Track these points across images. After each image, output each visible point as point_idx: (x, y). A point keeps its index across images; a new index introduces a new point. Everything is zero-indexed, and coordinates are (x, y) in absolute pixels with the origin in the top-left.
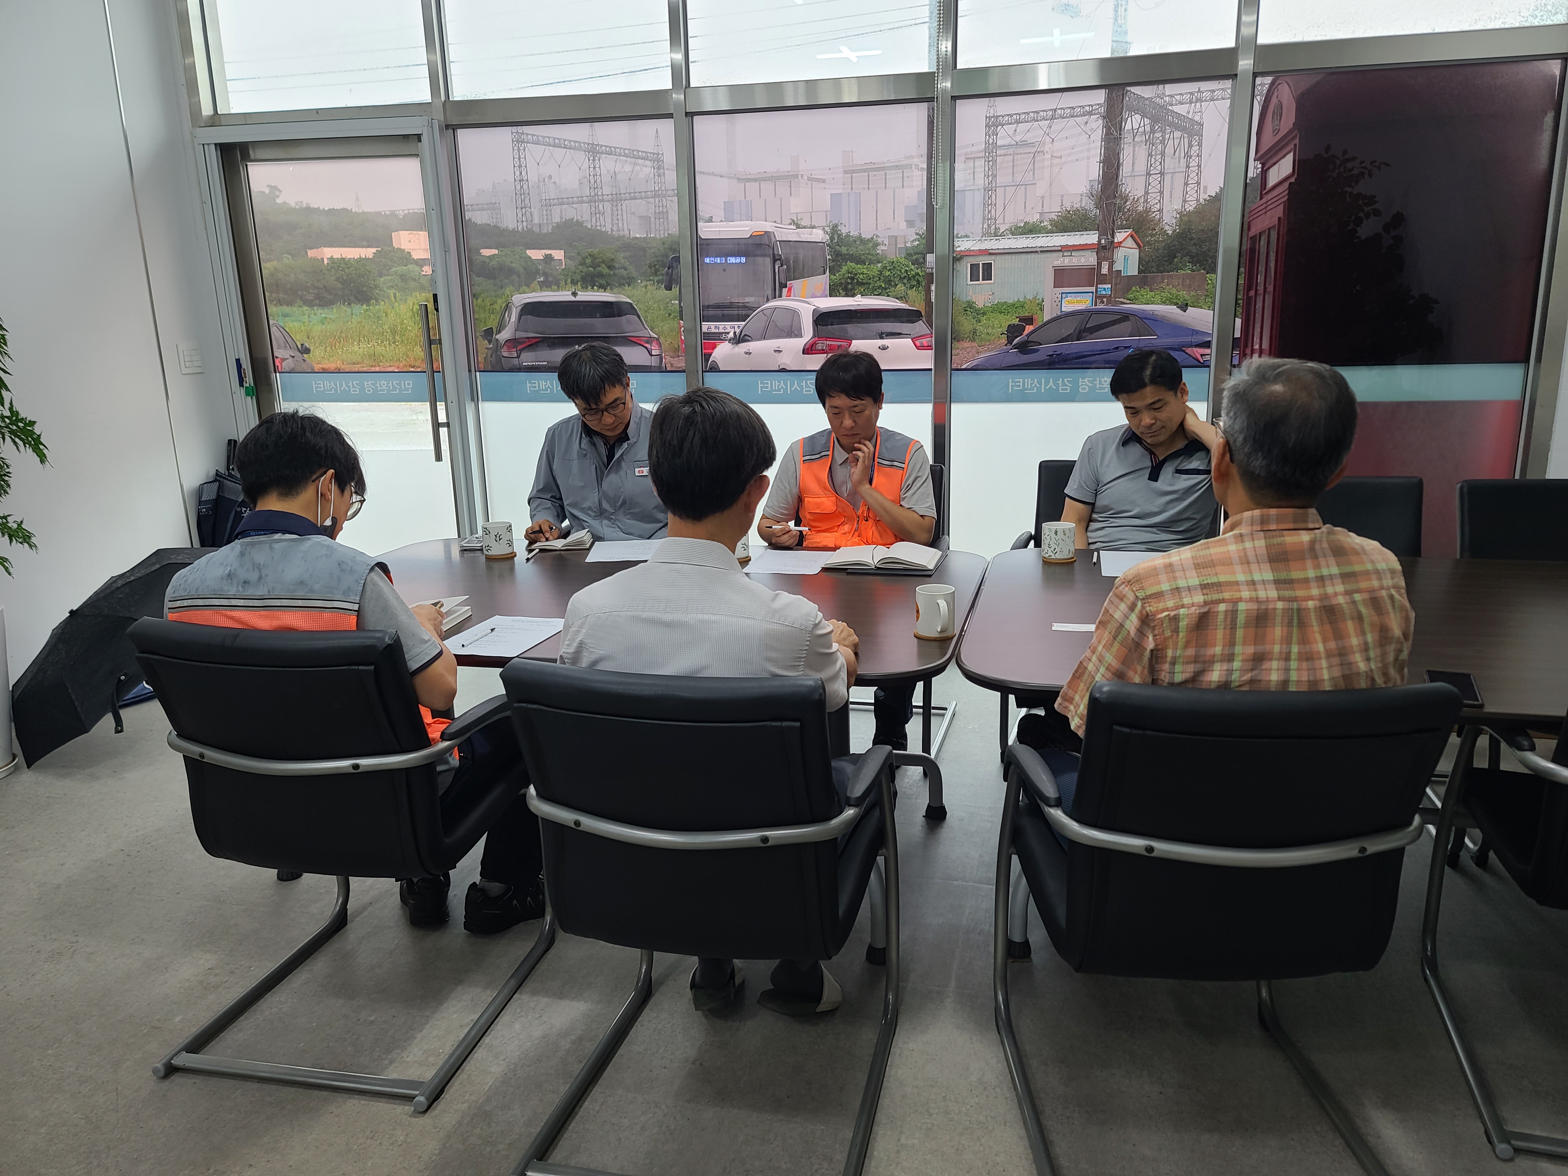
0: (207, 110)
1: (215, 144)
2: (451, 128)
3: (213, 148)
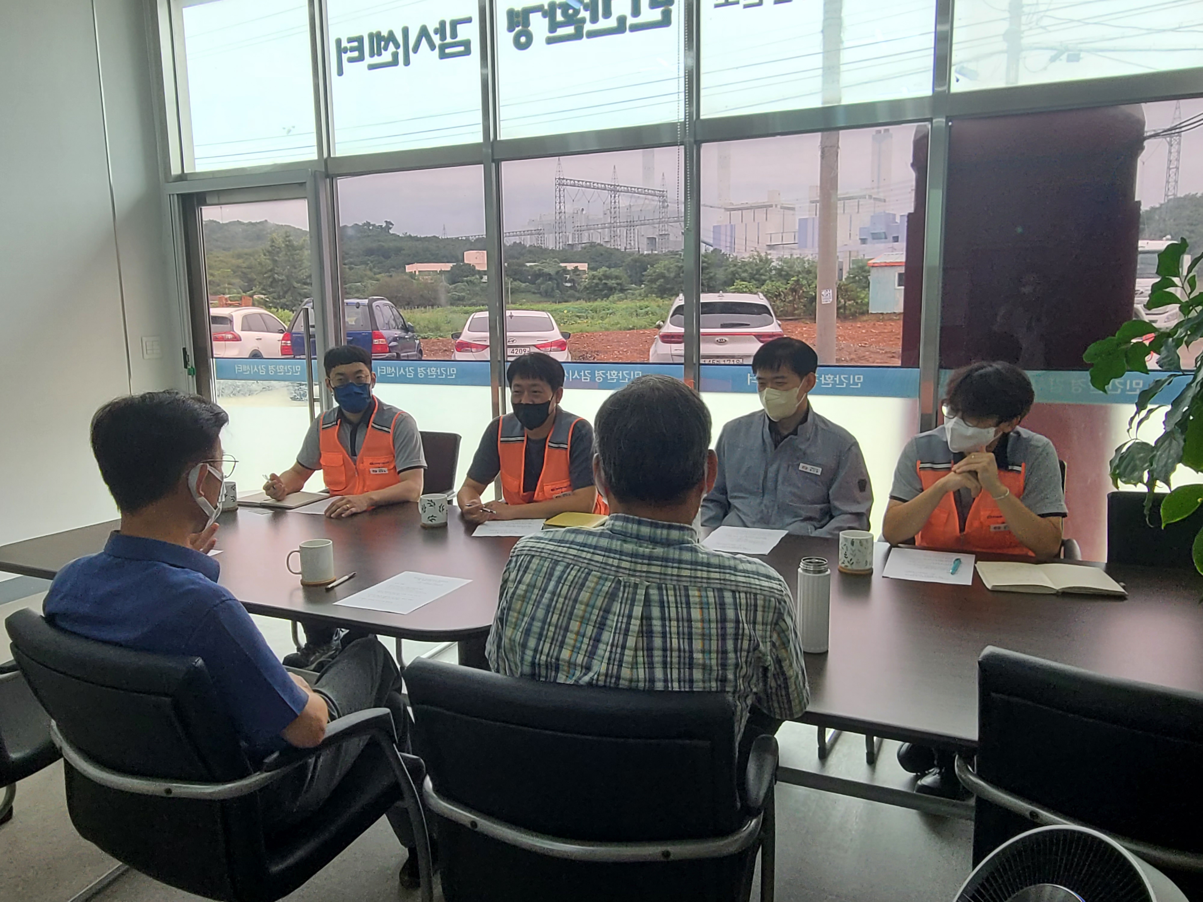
0: (176, 170)
2: (333, 178)
3: (176, 196)
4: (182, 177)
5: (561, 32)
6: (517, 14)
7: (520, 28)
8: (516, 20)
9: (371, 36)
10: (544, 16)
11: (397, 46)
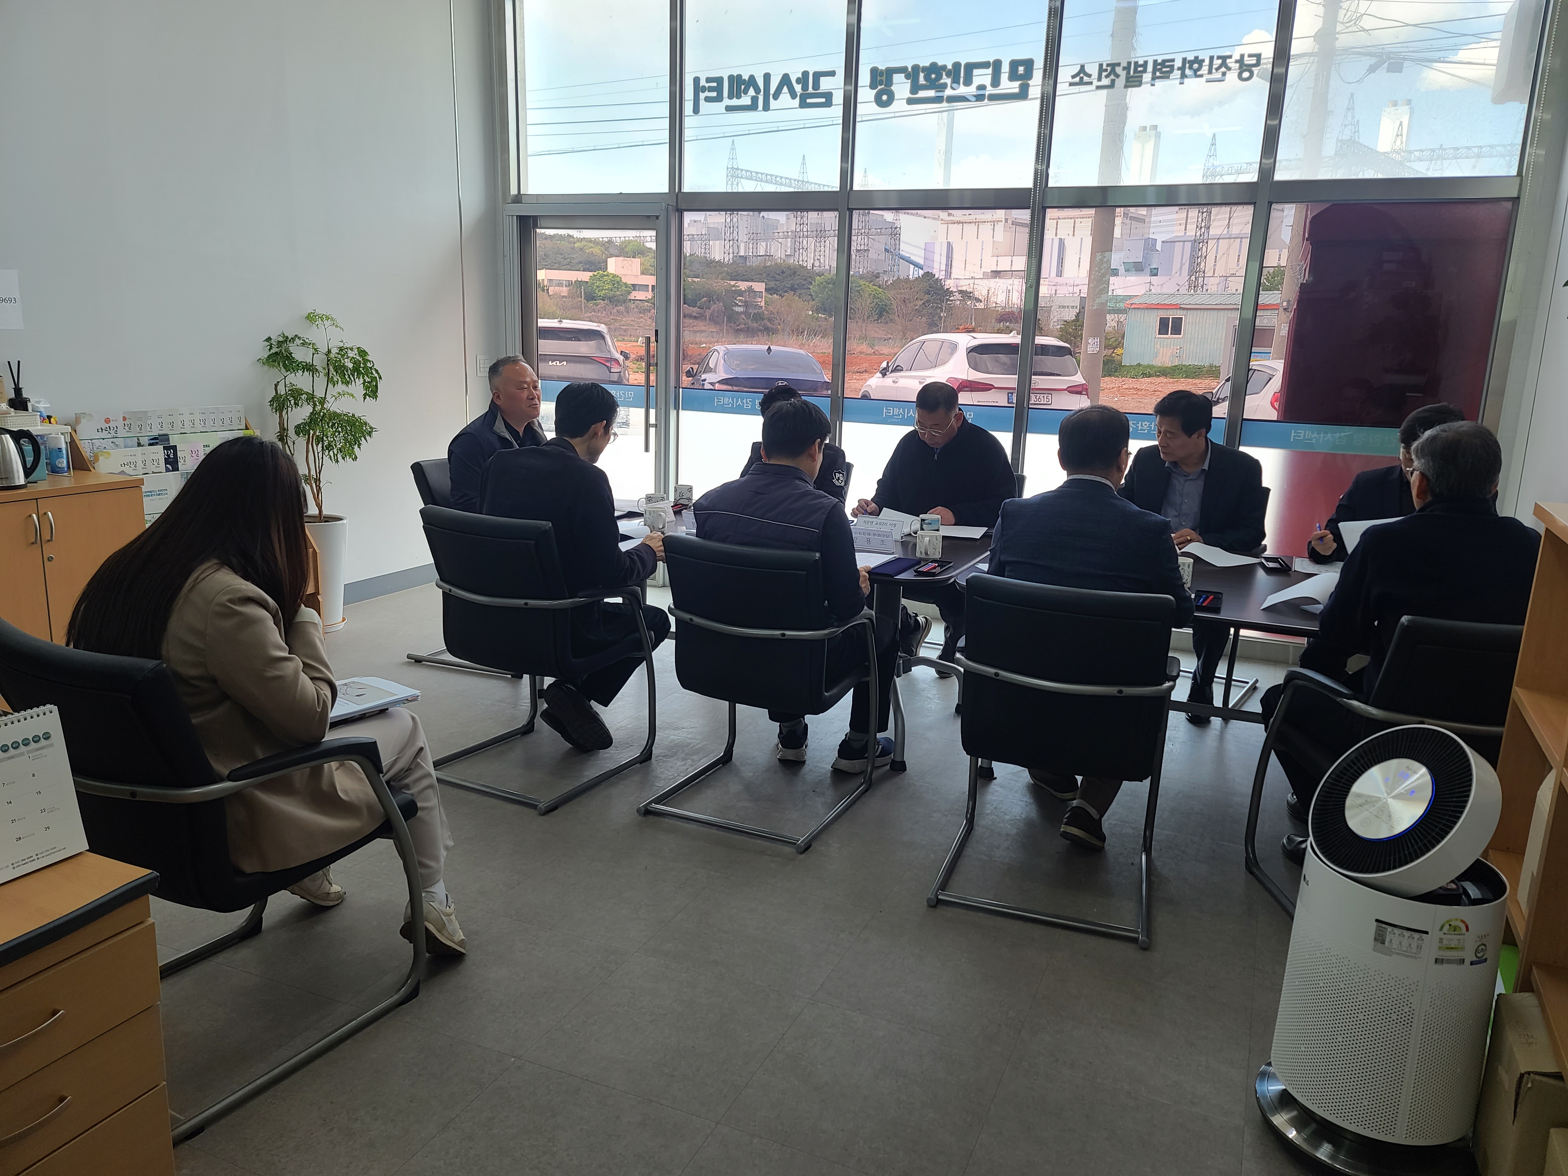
0: (514, 191)
1: (517, 216)
2: (680, 212)
3: (515, 218)
4: (518, 199)
5: (922, 94)
6: (881, 73)
7: (883, 86)
8: (879, 78)
9: (731, 78)
10: (907, 77)
11: (757, 90)
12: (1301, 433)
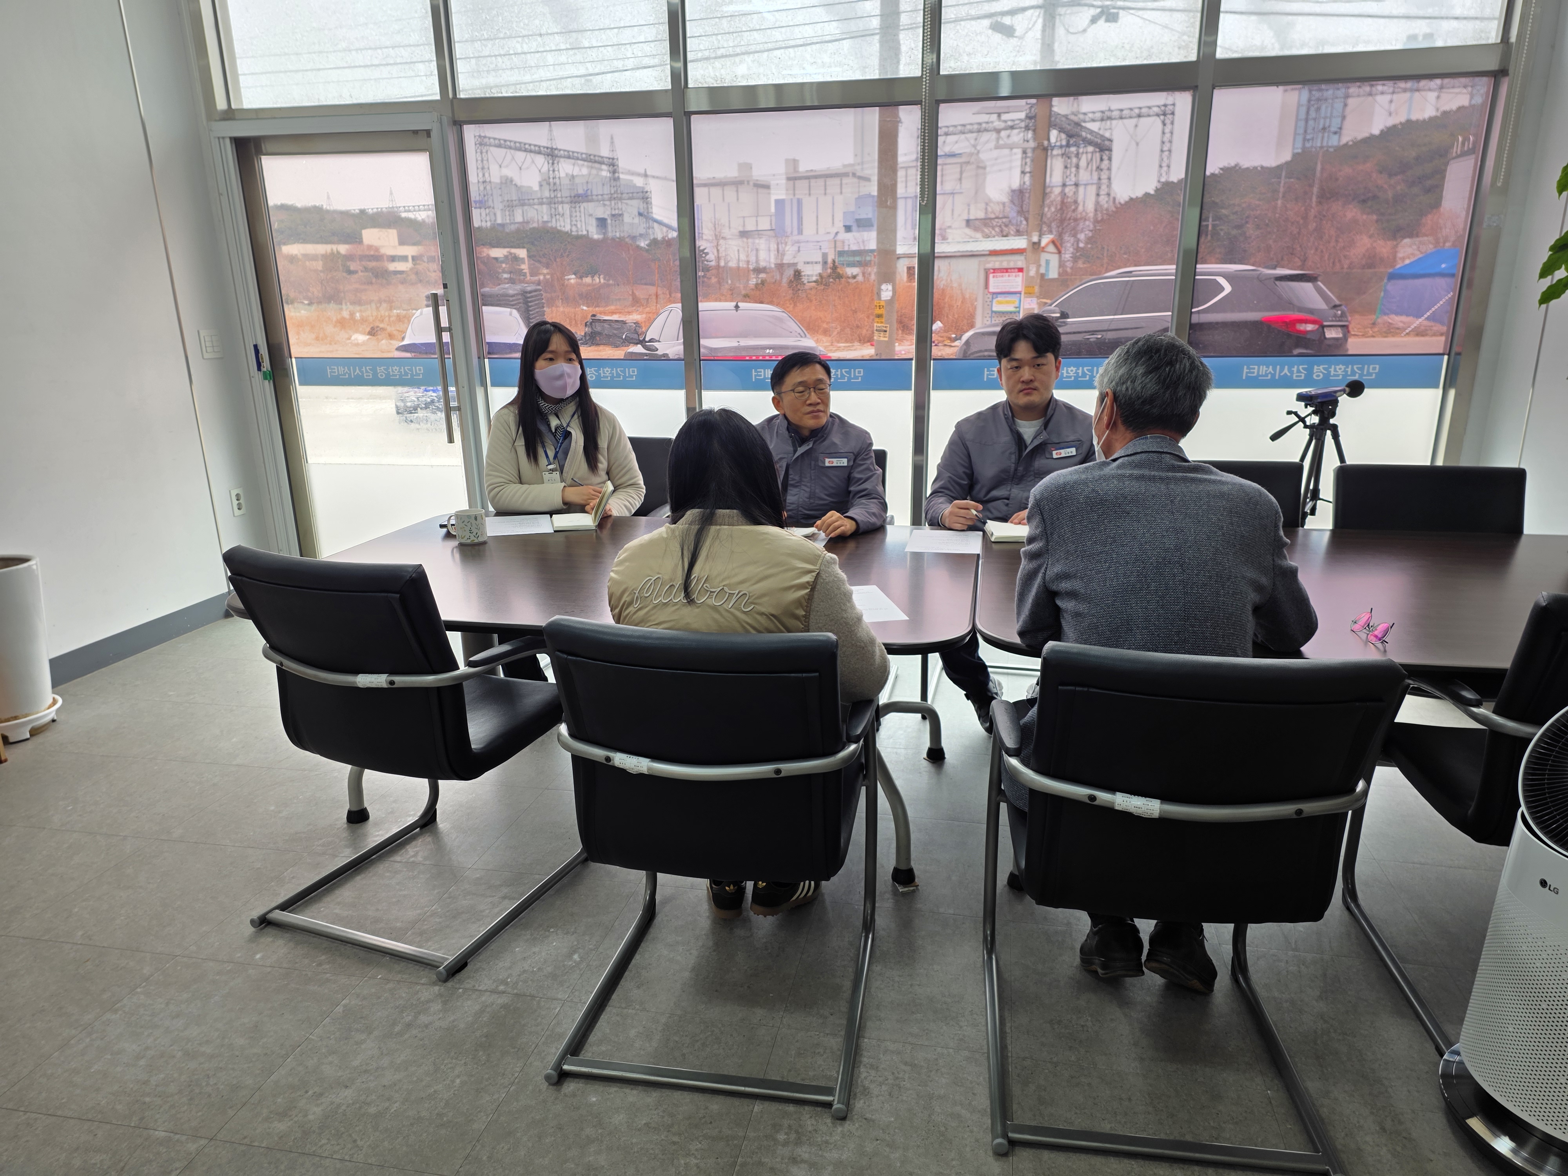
0: (221, 104)
1: (231, 138)
2: (459, 125)
3: (228, 141)
4: (230, 114)
12: (1254, 369)
